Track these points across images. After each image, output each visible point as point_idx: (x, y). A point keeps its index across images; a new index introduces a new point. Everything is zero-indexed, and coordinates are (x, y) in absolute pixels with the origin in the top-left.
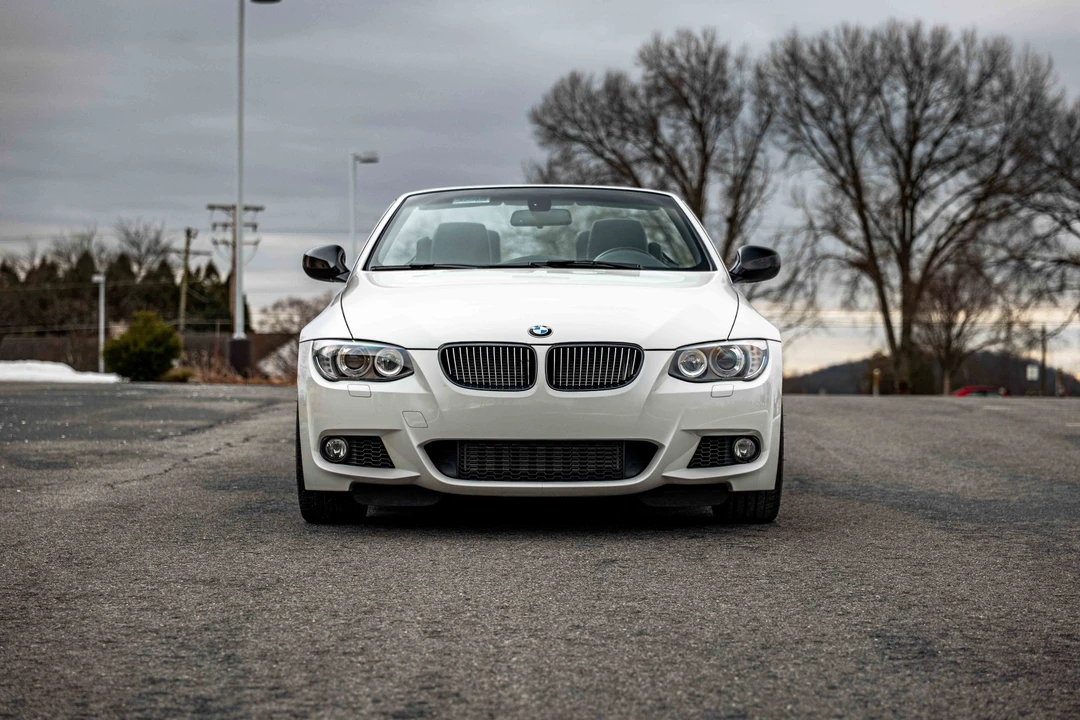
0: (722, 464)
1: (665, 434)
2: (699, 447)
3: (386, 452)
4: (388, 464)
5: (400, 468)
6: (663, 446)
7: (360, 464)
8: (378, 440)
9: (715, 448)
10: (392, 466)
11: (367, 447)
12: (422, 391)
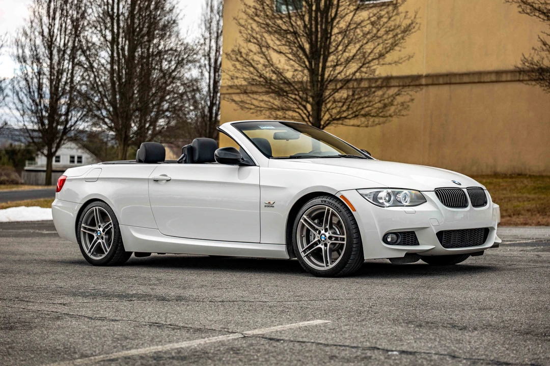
1: (495, 225)
3: (417, 238)
4: (417, 243)
5: (422, 244)
6: (495, 229)
7: (404, 244)
8: (413, 233)
10: (418, 244)
11: (408, 237)
12: (435, 210)
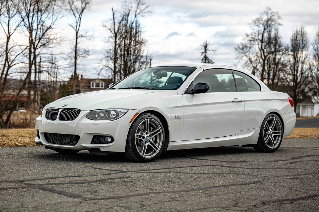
0: (100, 143)
2: (93, 138)
6: (80, 137)
9: (98, 138)
